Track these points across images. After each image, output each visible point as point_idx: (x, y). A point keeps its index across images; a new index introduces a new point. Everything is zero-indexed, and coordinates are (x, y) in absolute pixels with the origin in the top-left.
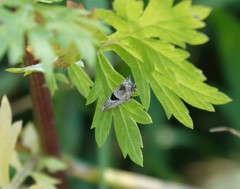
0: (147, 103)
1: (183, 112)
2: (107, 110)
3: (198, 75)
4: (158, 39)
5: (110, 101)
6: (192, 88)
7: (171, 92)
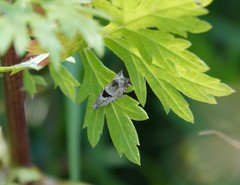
0: (143, 98)
1: (182, 106)
2: (99, 108)
3: (201, 64)
4: (155, 29)
5: (102, 98)
6: (192, 80)
7: (169, 86)
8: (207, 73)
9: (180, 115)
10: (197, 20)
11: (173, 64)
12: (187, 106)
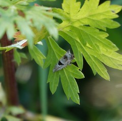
0: (81, 66)
1: (103, 71)
3: (114, 47)
4: (88, 26)
5: (58, 66)
6: (109, 56)
7: (96, 59)
8: (117, 52)
9: (102, 76)
10: (112, 21)
11: (98, 47)
12: (106, 71)
